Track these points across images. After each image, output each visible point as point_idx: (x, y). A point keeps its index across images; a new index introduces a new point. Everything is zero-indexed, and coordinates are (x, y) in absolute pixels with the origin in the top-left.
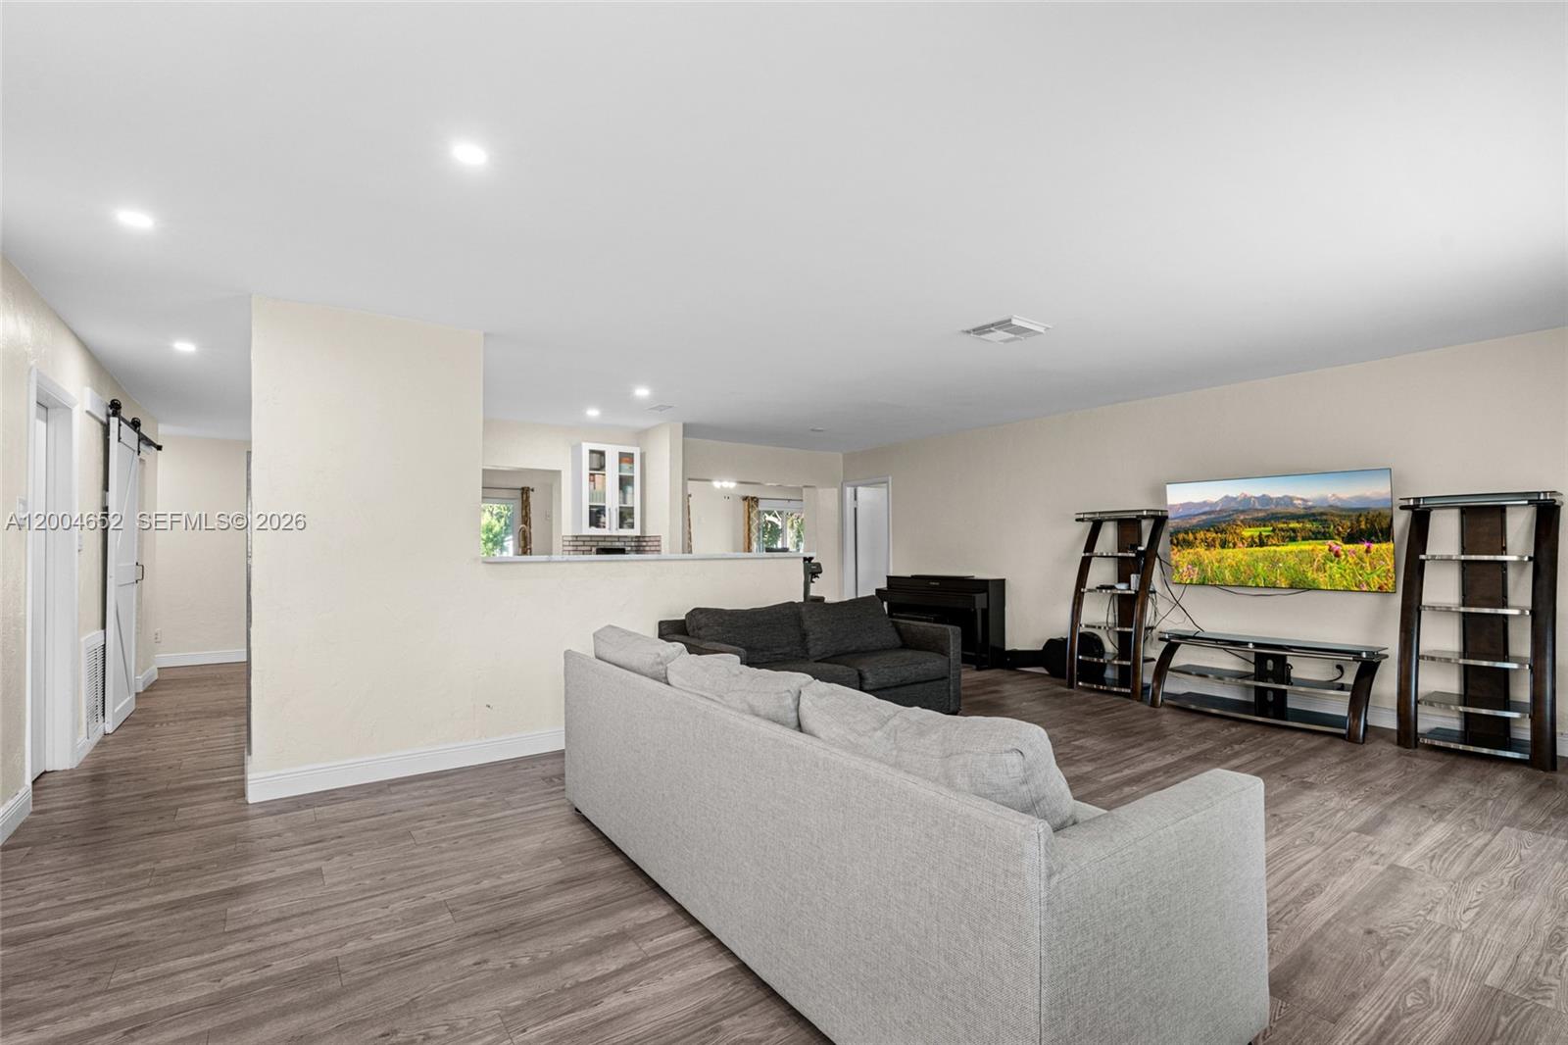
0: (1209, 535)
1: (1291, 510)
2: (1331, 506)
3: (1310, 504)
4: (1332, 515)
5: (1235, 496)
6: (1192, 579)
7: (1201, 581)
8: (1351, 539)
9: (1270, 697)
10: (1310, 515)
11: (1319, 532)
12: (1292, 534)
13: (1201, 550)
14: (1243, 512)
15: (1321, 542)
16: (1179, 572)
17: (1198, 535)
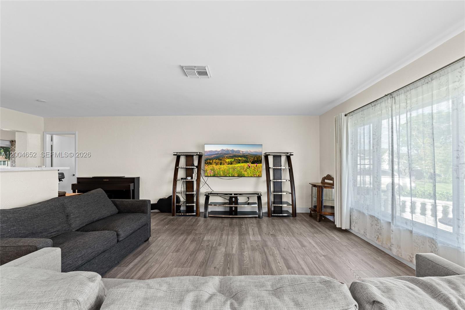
0: (217, 161)
1: (239, 154)
2: (249, 154)
3: (244, 153)
4: (249, 156)
5: (225, 149)
6: (211, 175)
7: (214, 175)
8: (253, 163)
9: (234, 209)
10: (244, 156)
11: (246, 161)
12: (239, 161)
13: (214, 165)
14: (227, 154)
15: (246, 163)
16: (207, 172)
17: (213, 161)
